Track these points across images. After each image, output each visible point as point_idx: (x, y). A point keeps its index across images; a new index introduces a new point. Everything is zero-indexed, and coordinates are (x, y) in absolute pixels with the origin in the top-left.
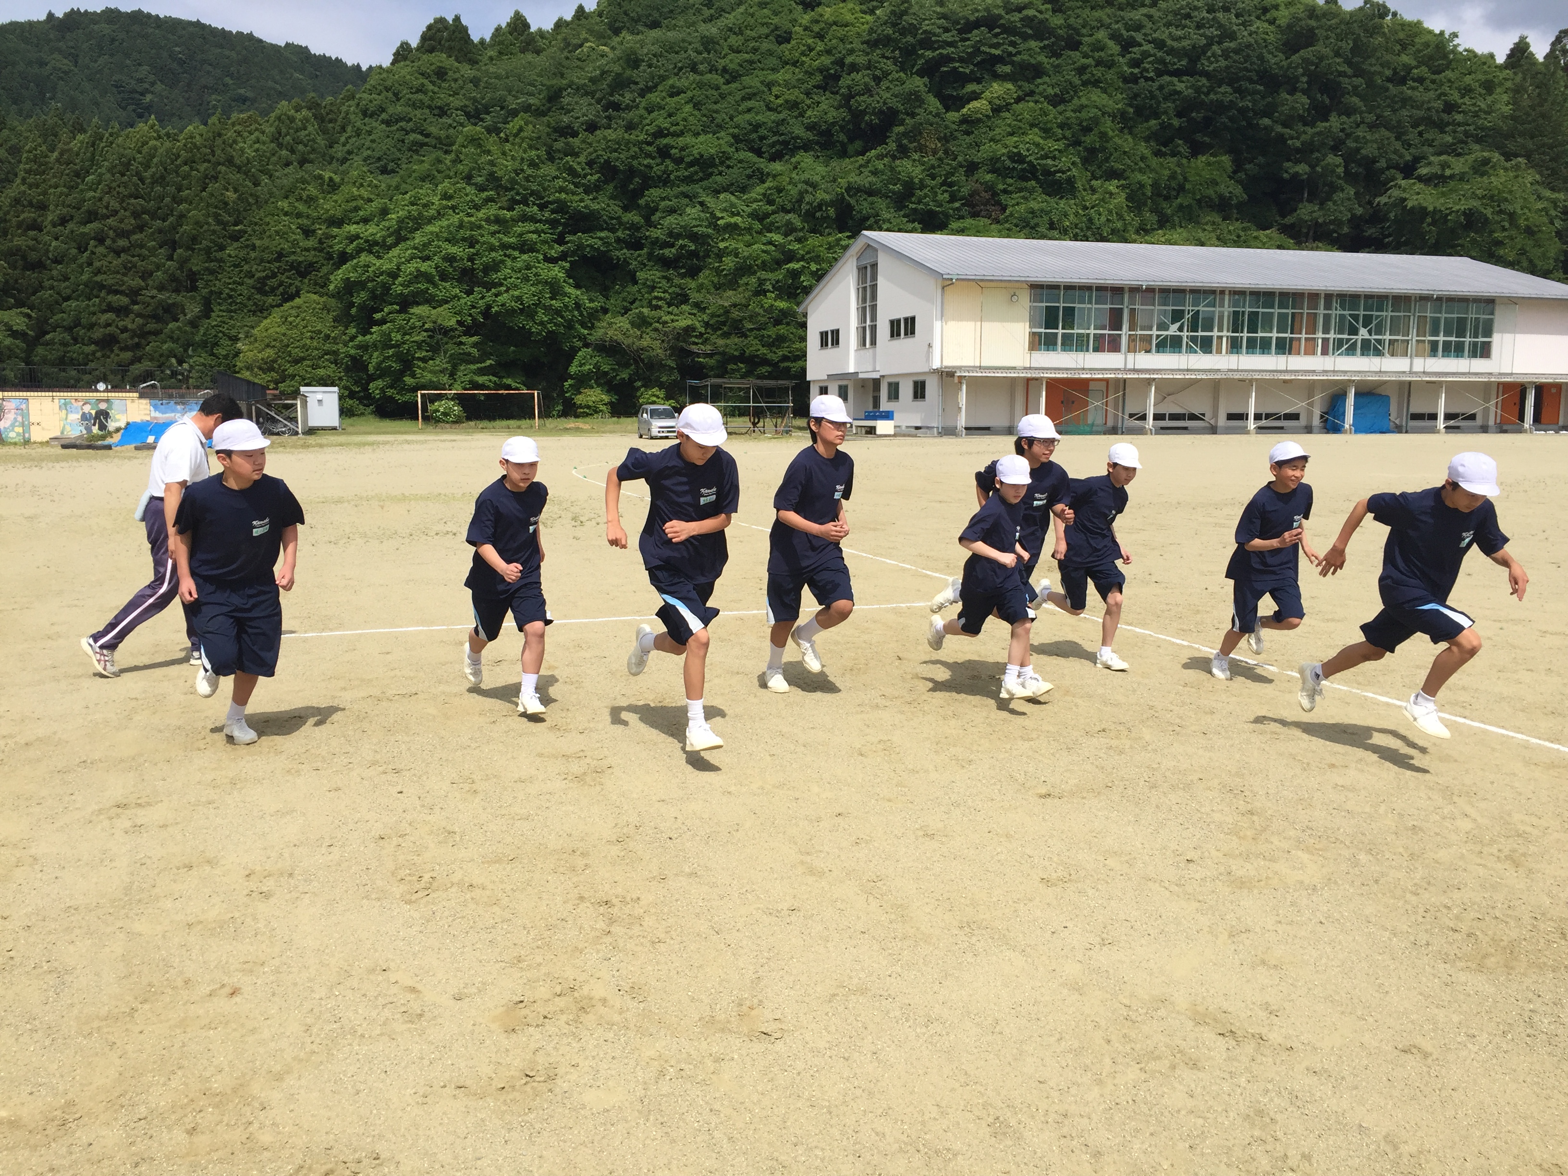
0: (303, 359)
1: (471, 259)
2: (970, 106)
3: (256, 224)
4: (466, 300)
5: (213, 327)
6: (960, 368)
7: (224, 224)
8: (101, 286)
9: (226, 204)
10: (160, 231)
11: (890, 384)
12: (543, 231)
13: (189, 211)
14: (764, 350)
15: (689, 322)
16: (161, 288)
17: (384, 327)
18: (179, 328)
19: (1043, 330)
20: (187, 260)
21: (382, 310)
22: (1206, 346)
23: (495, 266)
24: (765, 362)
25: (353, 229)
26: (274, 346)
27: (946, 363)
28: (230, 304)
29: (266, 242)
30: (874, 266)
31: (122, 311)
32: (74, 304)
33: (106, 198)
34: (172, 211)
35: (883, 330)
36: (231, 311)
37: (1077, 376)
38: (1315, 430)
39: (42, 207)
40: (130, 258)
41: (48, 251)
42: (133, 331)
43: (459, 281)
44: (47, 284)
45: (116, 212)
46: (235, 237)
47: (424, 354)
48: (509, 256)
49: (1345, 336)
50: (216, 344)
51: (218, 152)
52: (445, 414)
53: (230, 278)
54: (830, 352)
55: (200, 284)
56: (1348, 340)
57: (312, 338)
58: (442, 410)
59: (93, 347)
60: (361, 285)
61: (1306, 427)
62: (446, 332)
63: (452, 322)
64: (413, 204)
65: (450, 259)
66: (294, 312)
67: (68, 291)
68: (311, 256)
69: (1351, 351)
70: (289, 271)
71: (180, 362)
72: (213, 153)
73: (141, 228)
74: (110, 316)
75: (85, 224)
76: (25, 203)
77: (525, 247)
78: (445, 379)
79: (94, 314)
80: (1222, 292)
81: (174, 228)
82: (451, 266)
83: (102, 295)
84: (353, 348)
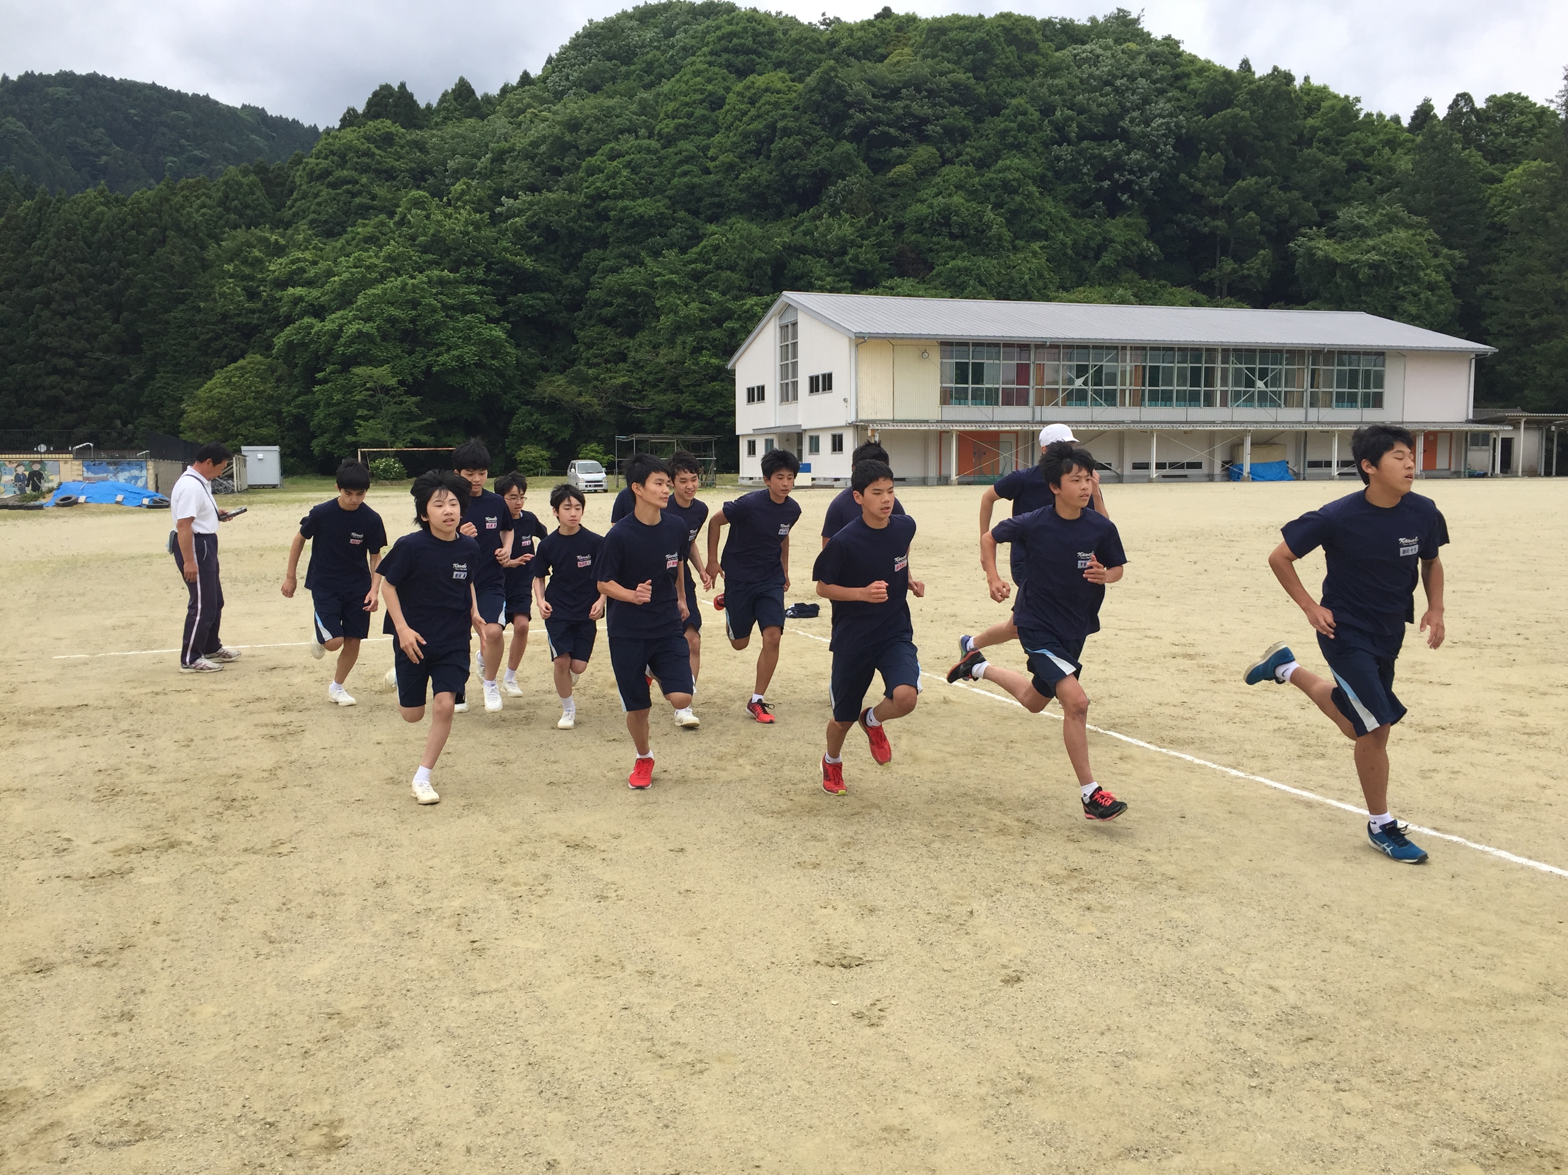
0: (247, 418)
1: (413, 321)
2: (896, 170)
3: (201, 287)
4: (406, 360)
5: (157, 389)
6: (874, 422)
7: (170, 287)
8: (47, 349)
9: (172, 267)
10: (106, 295)
11: (811, 438)
12: (485, 293)
13: (136, 274)
14: (699, 406)
15: (625, 379)
16: (107, 350)
17: (326, 386)
18: (124, 390)
19: (953, 385)
20: (133, 323)
21: (325, 370)
22: (1110, 399)
23: (437, 327)
24: (701, 417)
25: (299, 291)
26: (218, 407)
27: (861, 417)
28: (175, 366)
29: (211, 305)
30: (795, 324)
31: (67, 373)
32: (19, 367)
33: (52, 263)
34: (118, 275)
35: (804, 385)
36: (176, 373)
37: (985, 429)
38: (1217, 478)
40: (75, 321)
42: (78, 393)
43: (402, 341)
45: (61, 277)
46: (181, 300)
47: (366, 412)
48: (451, 317)
49: (1243, 389)
50: (162, 405)
51: (166, 217)
52: (387, 471)
53: (175, 339)
54: (756, 406)
55: (144, 346)
56: (1245, 392)
57: (255, 398)
58: (382, 467)
59: (38, 410)
60: (304, 345)
61: (1209, 476)
62: (386, 390)
63: (393, 382)
64: (355, 267)
65: (392, 321)
66: (238, 373)
67: (14, 355)
68: (255, 319)
69: (1249, 401)
70: (234, 333)
71: (125, 424)
72: (160, 217)
73: (87, 292)
74: (54, 378)
75: (31, 288)
77: (467, 308)
78: (386, 437)
79: (39, 376)
80: (1124, 348)
81: (120, 292)
82: (392, 327)
83: (48, 357)
84: (295, 407)
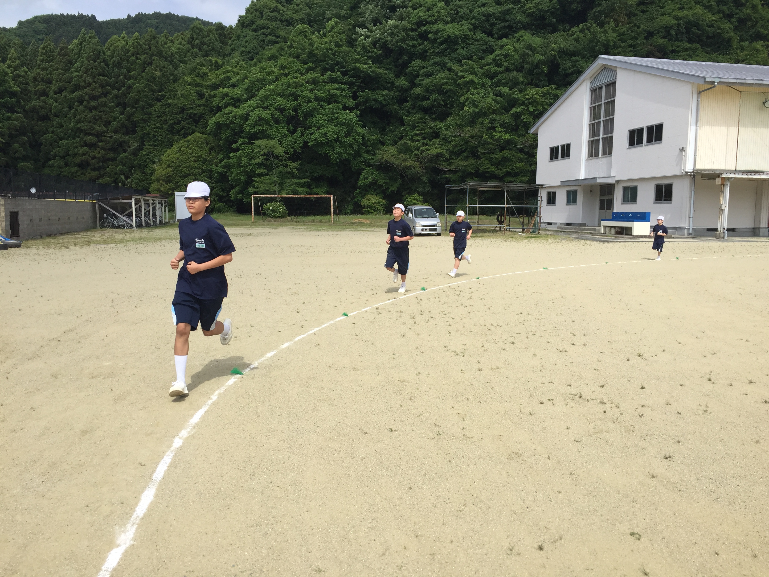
0: (190, 175)
1: (295, 109)
3: (171, 91)
5: (145, 155)
7: (153, 91)
8: (81, 131)
9: (154, 78)
10: (117, 97)
11: (626, 188)
12: (344, 89)
13: (134, 84)
15: (438, 151)
16: (116, 132)
17: (238, 154)
18: (127, 157)
20: (132, 114)
21: (238, 142)
23: (312, 113)
25: (225, 91)
26: (172, 166)
28: (155, 141)
29: (176, 101)
30: (612, 85)
31: (92, 146)
32: (65, 142)
33: (85, 76)
34: (124, 84)
35: (620, 139)
36: (155, 146)
39: (49, 82)
40: (97, 113)
41: (51, 109)
42: (99, 158)
43: (287, 124)
44: (50, 130)
45: (90, 84)
46: (159, 100)
47: (262, 171)
50: (146, 166)
51: (153, 48)
52: (273, 211)
53: (155, 125)
54: (560, 163)
55: (138, 129)
57: (195, 161)
58: (271, 208)
59: (76, 168)
60: (227, 126)
62: (276, 156)
63: (281, 151)
65: (281, 109)
66: (186, 145)
67: (62, 135)
68: (201, 110)
70: (188, 119)
71: (127, 178)
72: (150, 48)
73: (105, 95)
74: (85, 149)
75: (74, 92)
76: (40, 79)
77: (331, 100)
78: (275, 188)
79: (77, 147)
81: (125, 95)
82: (282, 114)
83: (81, 136)
84: (220, 167)
